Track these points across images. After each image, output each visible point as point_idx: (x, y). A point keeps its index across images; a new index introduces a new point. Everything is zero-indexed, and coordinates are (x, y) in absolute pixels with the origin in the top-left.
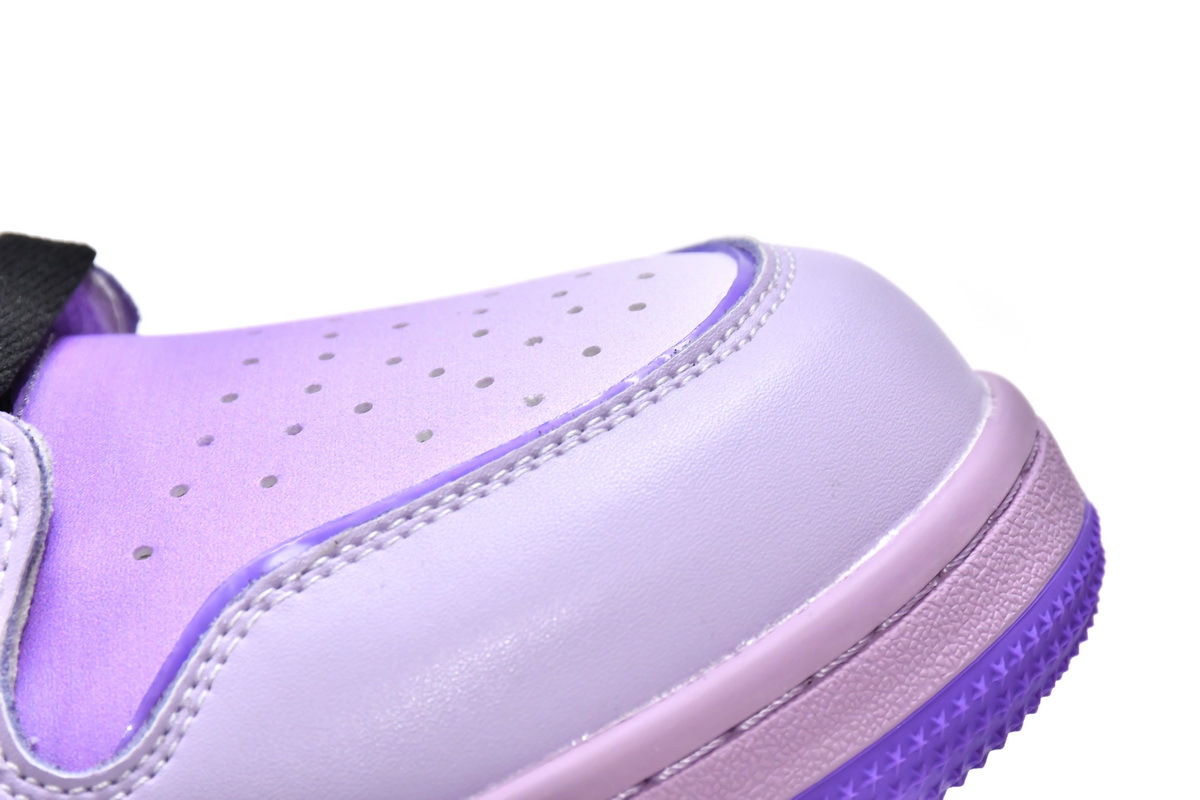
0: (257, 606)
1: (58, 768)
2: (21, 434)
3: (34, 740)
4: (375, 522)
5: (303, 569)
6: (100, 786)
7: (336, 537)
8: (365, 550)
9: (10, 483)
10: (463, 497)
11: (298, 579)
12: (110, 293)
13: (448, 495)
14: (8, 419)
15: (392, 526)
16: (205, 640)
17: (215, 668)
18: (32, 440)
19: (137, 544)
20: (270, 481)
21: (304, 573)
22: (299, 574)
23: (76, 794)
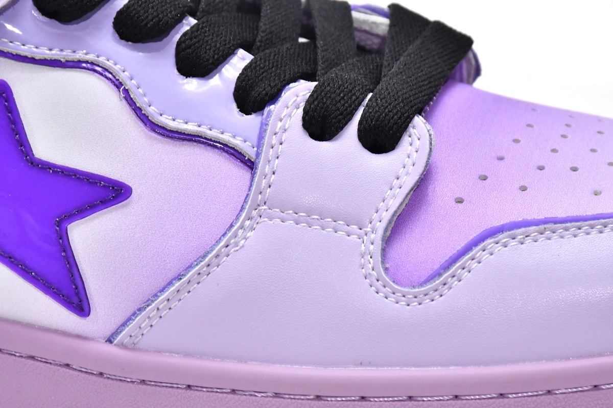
0: (501, 244)
1: (394, 282)
2: (426, 131)
3: (387, 266)
4: (564, 225)
5: (527, 235)
6: (409, 297)
7: (546, 226)
8: (555, 236)
9: (414, 150)
10: (606, 228)
11: (524, 238)
12: (473, 62)
13: (600, 225)
14: (422, 121)
15: (571, 230)
16: (475, 250)
17: (474, 265)
18: (430, 135)
19: (458, 195)
20: (523, 189)
21: (526, 237)
22: (524, 236)
23: (398, 296)
